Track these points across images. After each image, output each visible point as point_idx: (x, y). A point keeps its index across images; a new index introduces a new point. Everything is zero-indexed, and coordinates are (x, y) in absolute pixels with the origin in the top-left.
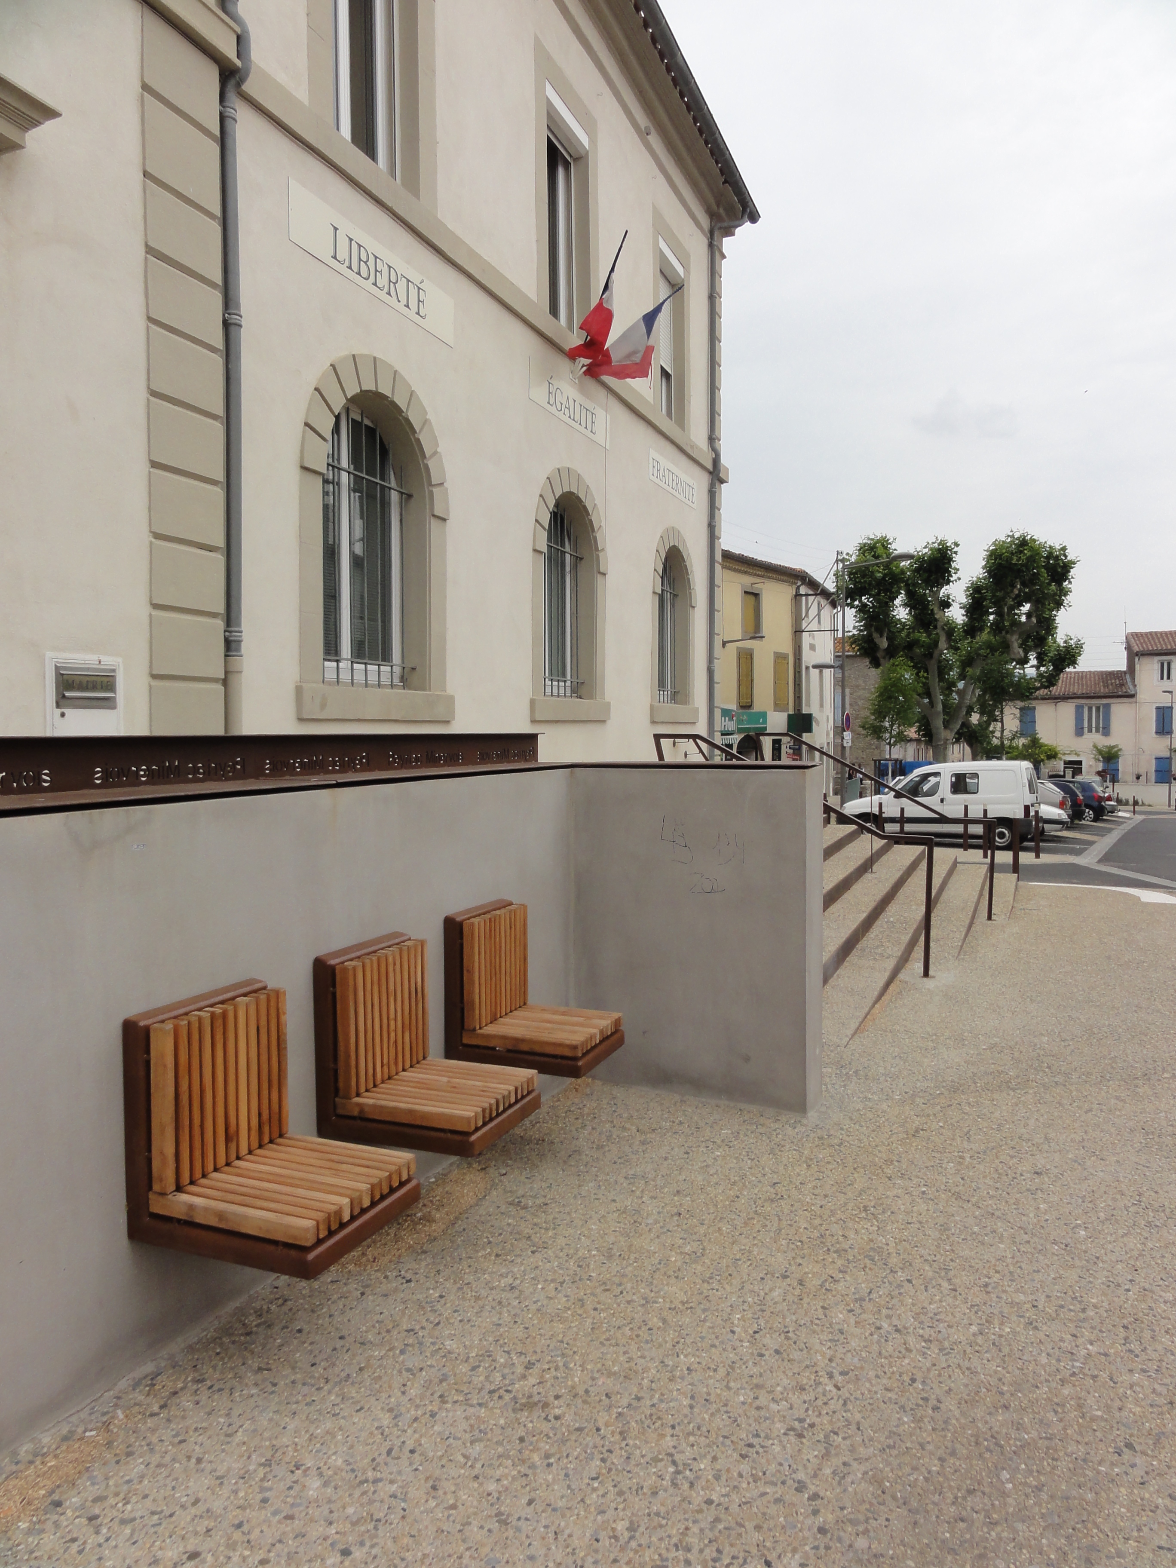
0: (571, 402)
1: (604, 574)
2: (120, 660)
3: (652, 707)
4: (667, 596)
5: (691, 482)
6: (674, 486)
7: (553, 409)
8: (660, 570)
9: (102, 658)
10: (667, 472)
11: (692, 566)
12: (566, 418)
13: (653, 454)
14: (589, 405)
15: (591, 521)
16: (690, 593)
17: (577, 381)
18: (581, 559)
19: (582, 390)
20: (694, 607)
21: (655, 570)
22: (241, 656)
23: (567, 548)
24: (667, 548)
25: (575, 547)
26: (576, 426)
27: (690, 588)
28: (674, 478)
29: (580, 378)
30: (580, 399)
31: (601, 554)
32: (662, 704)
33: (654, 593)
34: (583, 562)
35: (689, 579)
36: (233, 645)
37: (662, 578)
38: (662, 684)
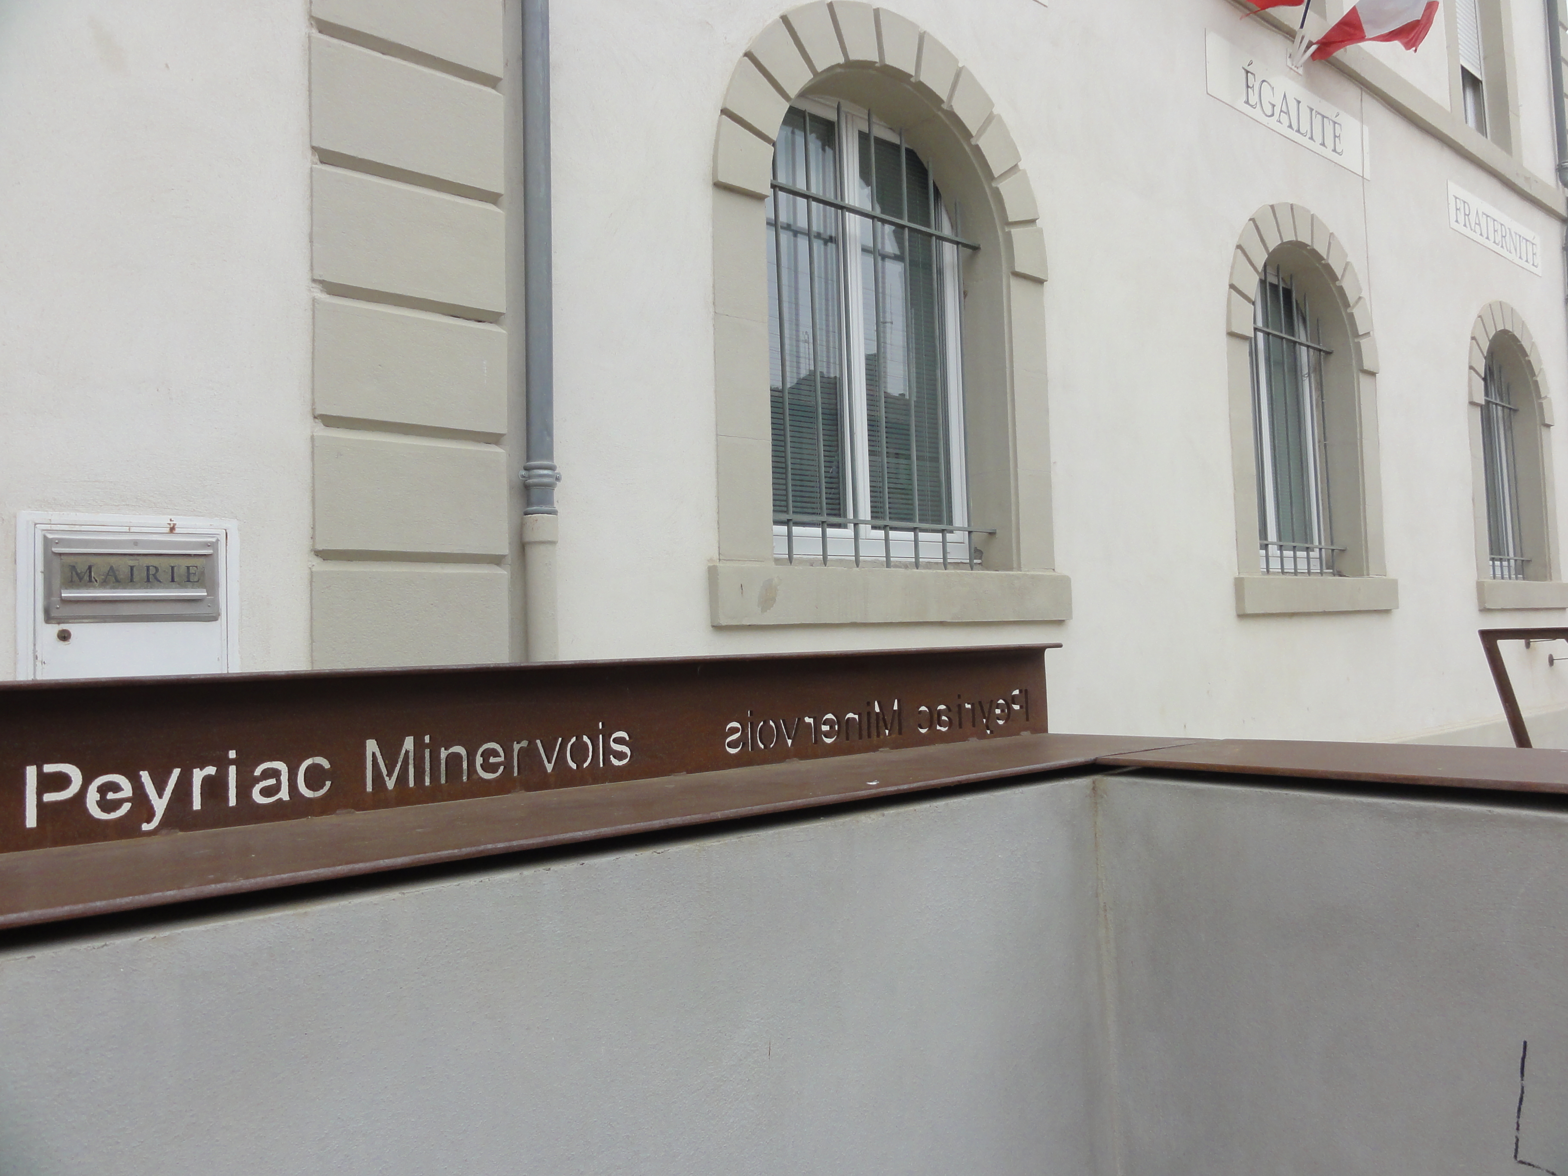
0: (1293, 105)
1: (1373, 374)
2: (232, 526)
3: (1480, 586)
4: (1498, 413)
5: (1529, 234)
6: (1498, 239)
7: (1257, 113)
8: (1481, 366)
9: (179, 521)
10: (1483, 220)
11: (1540, 361)
12: (1283, 129)
13: (1454, 189)
14: (1329, 109)
15: (1341, 290)
16: (1541, 406)
17: (1301, 71)
18: (1328, 353)
19: (1311, 83)
20: (1548, 426)
21: (1471, 368)
22: (554, 512)
23: (1302, 336)
24: (1492, 334)
25: (1316, 335)
26: (1305, 141)
27: (1539, 396)
28: (1498, 227)
29: (1305, 65)
30: (1308, 98)
31: (1364, 342)
32: (1499, 581)
33: (1472, 403)
34: (1332, 358)
35: (1536, 382)
36: (535, 493)
37: (1485, 379)
38: (1496, 549)
